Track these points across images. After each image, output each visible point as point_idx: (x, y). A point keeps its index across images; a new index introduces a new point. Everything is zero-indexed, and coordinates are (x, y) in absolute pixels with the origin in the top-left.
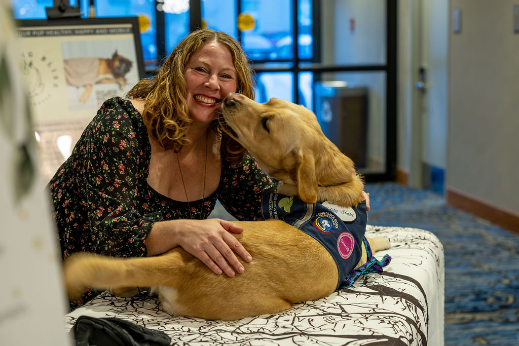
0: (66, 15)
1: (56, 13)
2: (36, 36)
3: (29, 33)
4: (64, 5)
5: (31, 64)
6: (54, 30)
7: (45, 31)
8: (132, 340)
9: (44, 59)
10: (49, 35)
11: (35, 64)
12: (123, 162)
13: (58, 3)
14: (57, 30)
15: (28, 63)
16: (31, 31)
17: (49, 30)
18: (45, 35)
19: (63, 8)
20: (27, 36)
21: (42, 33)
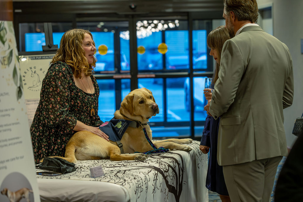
0: (51, 49)
1: (47, 48)
2: (38, 59)
3: (34, 58)
4: (51, 45)
5: (35, 72)
6: (46, 56)
7: (42, 57)
8: (61, 163)
9: (41, 70)
10: (44, 59)
11: (37, 72)
12: (61, 81)
13: (48, 43)
14: (47, 56)
15: (34, 72)
16: (35, 57)
17: (43, 56)
18: (42, 59)
19: (50, 46)
20: (34, 59)
21: (40, 57)
